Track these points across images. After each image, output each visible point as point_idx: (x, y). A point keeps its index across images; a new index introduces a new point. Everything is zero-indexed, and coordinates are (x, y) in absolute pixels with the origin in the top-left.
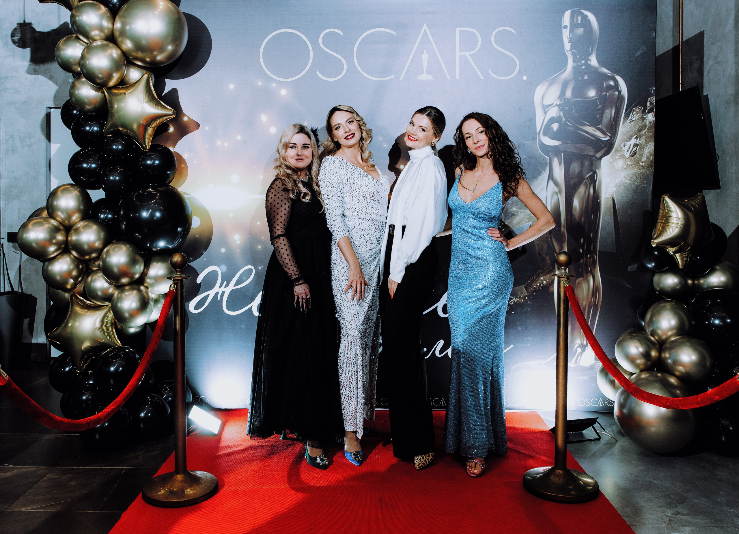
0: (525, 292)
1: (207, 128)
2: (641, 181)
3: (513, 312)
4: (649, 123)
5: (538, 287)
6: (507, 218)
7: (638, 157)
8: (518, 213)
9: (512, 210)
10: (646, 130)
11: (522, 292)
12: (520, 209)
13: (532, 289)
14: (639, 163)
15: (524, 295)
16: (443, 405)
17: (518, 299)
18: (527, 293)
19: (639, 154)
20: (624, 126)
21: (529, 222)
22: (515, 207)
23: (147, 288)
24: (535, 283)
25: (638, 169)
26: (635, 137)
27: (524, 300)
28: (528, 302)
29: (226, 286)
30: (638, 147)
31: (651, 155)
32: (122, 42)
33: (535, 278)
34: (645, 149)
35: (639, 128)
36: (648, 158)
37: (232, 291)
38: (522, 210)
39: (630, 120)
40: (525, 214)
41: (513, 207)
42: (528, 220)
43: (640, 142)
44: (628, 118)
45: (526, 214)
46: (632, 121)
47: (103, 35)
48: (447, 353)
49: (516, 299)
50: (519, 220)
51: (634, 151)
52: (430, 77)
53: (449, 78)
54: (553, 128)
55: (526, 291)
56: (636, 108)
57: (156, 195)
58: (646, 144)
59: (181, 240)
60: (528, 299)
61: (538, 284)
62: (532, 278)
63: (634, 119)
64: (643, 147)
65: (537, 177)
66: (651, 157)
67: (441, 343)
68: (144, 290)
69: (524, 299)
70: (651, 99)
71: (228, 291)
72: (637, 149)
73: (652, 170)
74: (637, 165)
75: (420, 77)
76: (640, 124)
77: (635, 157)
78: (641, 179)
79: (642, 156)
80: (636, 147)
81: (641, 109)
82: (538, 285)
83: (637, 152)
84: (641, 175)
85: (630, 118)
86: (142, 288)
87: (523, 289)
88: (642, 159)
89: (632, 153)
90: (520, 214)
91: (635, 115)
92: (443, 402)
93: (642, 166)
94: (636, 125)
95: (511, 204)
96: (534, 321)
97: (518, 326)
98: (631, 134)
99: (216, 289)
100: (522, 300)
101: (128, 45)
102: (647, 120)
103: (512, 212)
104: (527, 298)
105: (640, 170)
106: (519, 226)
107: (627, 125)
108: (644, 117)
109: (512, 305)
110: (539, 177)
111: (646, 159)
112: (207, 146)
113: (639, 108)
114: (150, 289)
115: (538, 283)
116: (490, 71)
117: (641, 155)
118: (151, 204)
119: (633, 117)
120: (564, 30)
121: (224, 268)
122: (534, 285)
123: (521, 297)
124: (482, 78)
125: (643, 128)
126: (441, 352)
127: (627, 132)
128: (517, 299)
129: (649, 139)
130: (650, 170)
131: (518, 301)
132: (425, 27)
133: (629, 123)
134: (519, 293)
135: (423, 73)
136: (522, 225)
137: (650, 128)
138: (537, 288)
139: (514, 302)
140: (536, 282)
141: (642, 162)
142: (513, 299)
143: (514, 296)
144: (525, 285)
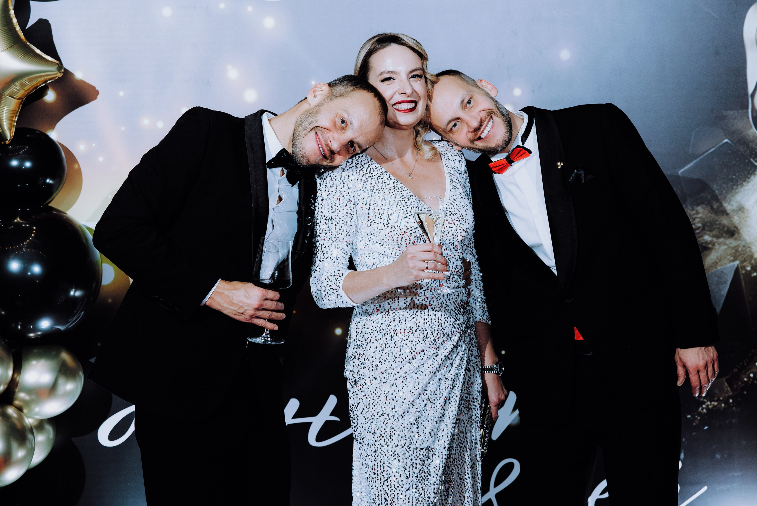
0: (728, 390)
3: (706, 428)
5: (751, 380)
8: (714, 244)
9: (703, 240)
12: (718, 237)
13: (740, 383)
15: (727, 395)
17: (716, 404)
18: (732, 391)
21: (733, 261)
22: (709, 235)
23: (20, 409)
24: (745, 374)
27: (725, 404)
28: (734, 408)
33: (745, 364)
38: (721, 240)
40: (726, 247)
41: (705, 234)
42: (732, 258)
45: (729, 247)
49: (711, 402)
50: (715, 258)
55: (729, 389)
57: (30, 230)
59: (83, 313)
60: (732, 402)
61: (752, 375)
62: (741, 364)
65: (749, 178)
68: (15, 415)
69: (726, 402)
82: (750, 377)
86: (11, 411)
87: (724, 384)
90: (717, 246)
95: (701, 229)
96: (744, 443)
97: (714, 451)
100: (723, 405)
103: (703, 243)
104: (731, 401)
106: (715, 270)
109: (705, 413)
110: (752, 177)
112: (123, 129)
114: (25, 411)
115: (751, 373)
118: (21, 248)
122: (744, 376)
123: (721, 398)
128: (713, 403)
131: (714, 406)
134: (716, 391)
136: (723, 267)
138: (750, 382)
139: (707, 408)
140: (747, 371)
142: (706, 404)
143: (708, 398)
144: (727, 377)
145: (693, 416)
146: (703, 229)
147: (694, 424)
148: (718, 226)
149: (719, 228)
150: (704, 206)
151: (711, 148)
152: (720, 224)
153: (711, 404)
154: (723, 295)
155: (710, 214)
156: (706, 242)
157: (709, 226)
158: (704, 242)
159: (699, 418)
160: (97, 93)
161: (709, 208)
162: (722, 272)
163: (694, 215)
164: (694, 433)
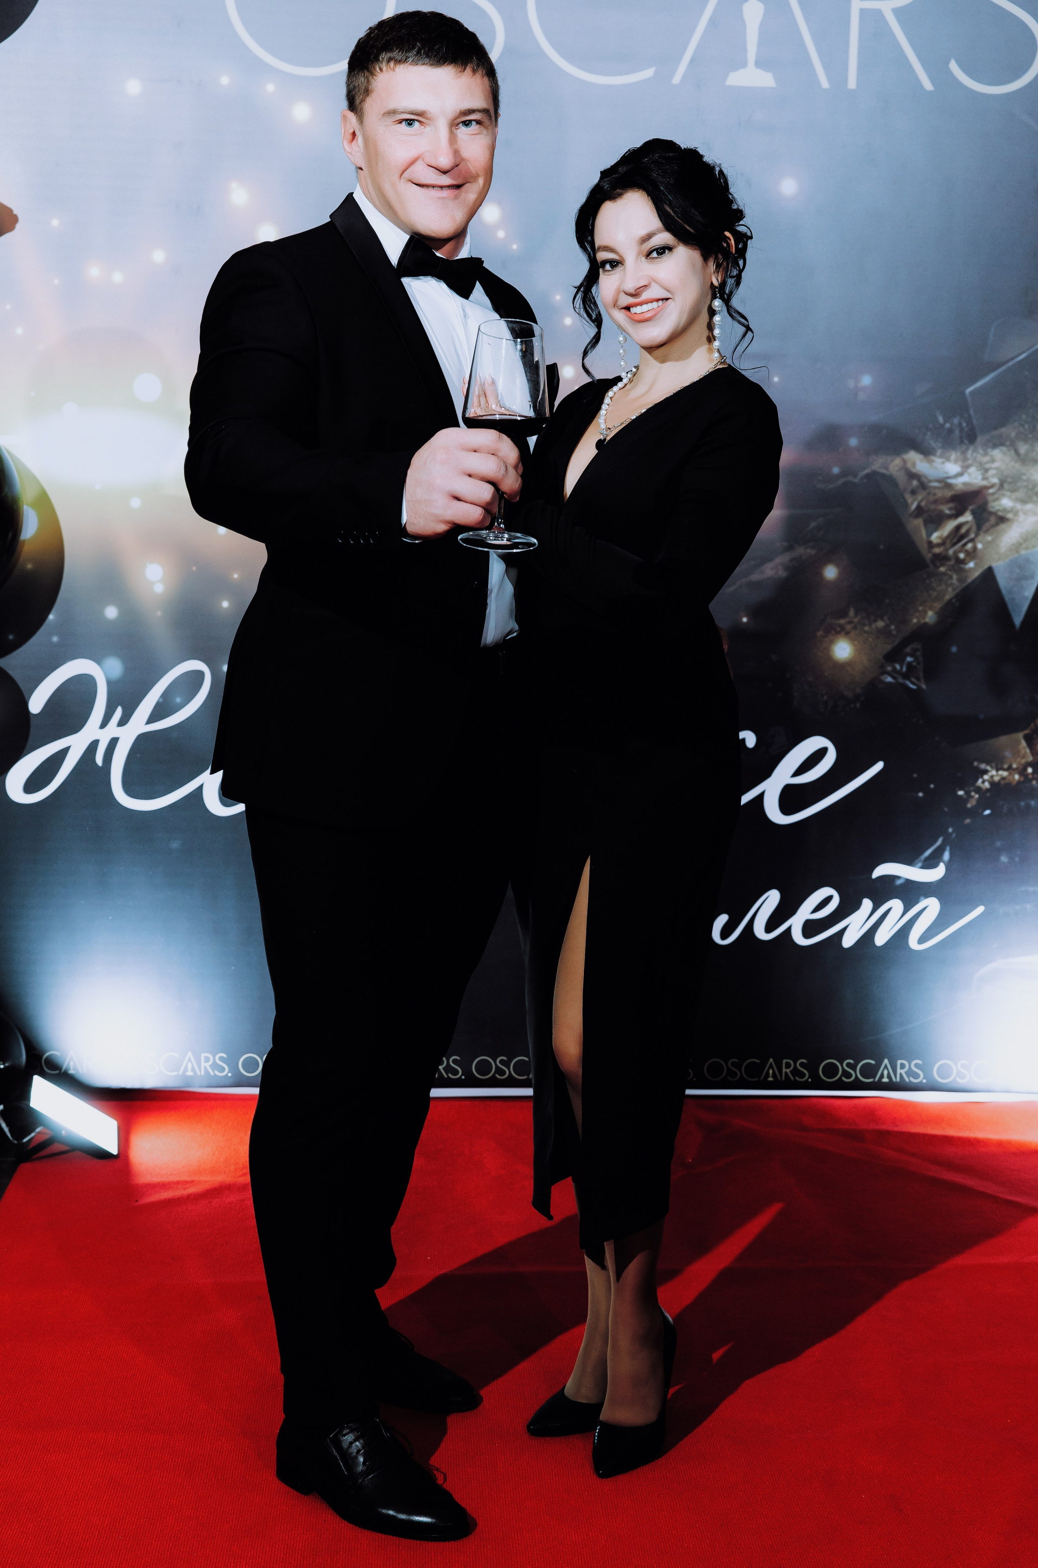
0: (1025, 753)
1: (55, 223)
3: (987, 812)
6: (984, 528)
8: (1016, 513)
9: (1000, 505)
11: (1016, 753)
12: (1024, 502)
15: (1023, 761)
16: (771, 1079)
17: (1005, 774)
18: (1033, 755)
22: (1010, 498)
27: (1020, 775)
28: (1034, 782)
29: (122, 722)
37: (142, 740)
38: (1029, 506)
41: (1004, 495)
48: (789, 930)
49: (997, 771)
50: (1017, 535)
52: (765, 80)
53: (825, 84)
55: (1028, 751)
60: (1033, 773)
67: (772, 899)
69: (1022, 771)
71: (128, 736)
75: (736, 79)
87: (1020, 743)
90: (1021, 517)
92: (771, 1071)
95: (997, 487)
97: (999, 851)
99: (91, 731)
100: (1017, 777)
103: (998, 510)
104: (1030, 770)
109: (987, 789)
112: (56, 281)
116: (953, 66)
121: (115, 666)
123: (1014, 766)
124: (928, 86)
126: (770, 926)
128: (1001, 772)
131: (1003, 778)
134: (1008, 754)
135: (743, 64)
136: (1029, 551)
139: (992, 783)
142: (990, 774)
143: (993, 765)
144: (1026, 732)
145: (968, 793)
146: (1001, 486)
147: (969, 806)
148: (1025, 484)
149: (1026, 487)
150: (1004, 449)
151: (1020, 354)
152: (1028, 480)
153: (997, 775)
154: (1026, 598)
155: (1012, 463)
156: (1005, 510)
157: (1010, 483)
158: (1001, 508)
159: (977, 796)
160: (15, 219)
161: (1013, 452)
162: (1027, 560)
163: (987, 462)
164: (968, 821)
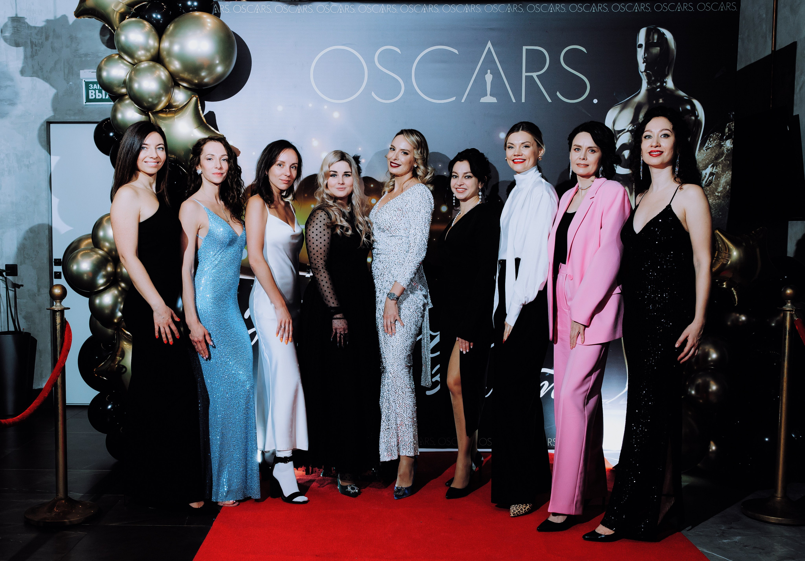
2: (716, 212)
4: (726, 151)
7: (714, 187)
10: (723, 158)
14: (715, 194)
19: (715, 184)
20: (700, 154)
25: (713, 200)
26: (711, 165)
30: (715, 176)
31: (728, 185)
32: (170, 62)
34: (721, 178)
35: (716, 155)
36: (724, 188)
39: (706, 147)
43: (716, 170)
44: (705, 145)
46: (709, 148)
47: (149, 55)
51: (710, 180)
54: (624, 156)
56: (714, 135)
58: (722, 174)
63: (711, 146)
64: (719, 176)
66: (728, 187)
70: (729, 125)
72: (713, 178)
73: (728, 201)
74: (713, 195)
75: (483, 100)
76: (717, 152)
77: (710, 186)
78: (716, 210)
79: (719, 186)
80: (712, 176)
81: (719, 135)
83: (713, 182)
84: (716, 206)
85: (706, 145)
88: (717, 188)
89: (707, 182)
91: (712, 142)
93: (718, 196)
94: (713, 153)
98: (707, 162)
101: (176, 65)
102: (724, 147)
105: (716, 201)
107: (703, 152)
108: (722, 144)
111: (722, 189)
113: (717, 134)
116: (558, 94)
117: (717, 185)
119: (710, 144)
120: (639, 49)
124: (549, 100)
125: (720, 156)
127: (703, 159)
129: (726, 167)
130: (726, 201)
132: (489, 45)
133: (705, 151)
135: (486, 95)
137: (727, 155)
141: (718, 192)
